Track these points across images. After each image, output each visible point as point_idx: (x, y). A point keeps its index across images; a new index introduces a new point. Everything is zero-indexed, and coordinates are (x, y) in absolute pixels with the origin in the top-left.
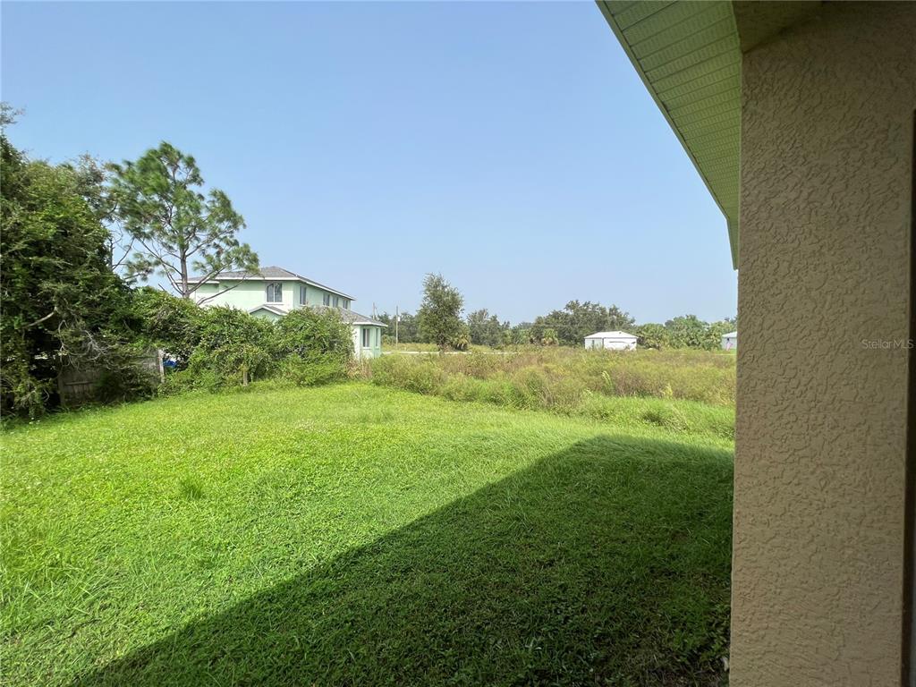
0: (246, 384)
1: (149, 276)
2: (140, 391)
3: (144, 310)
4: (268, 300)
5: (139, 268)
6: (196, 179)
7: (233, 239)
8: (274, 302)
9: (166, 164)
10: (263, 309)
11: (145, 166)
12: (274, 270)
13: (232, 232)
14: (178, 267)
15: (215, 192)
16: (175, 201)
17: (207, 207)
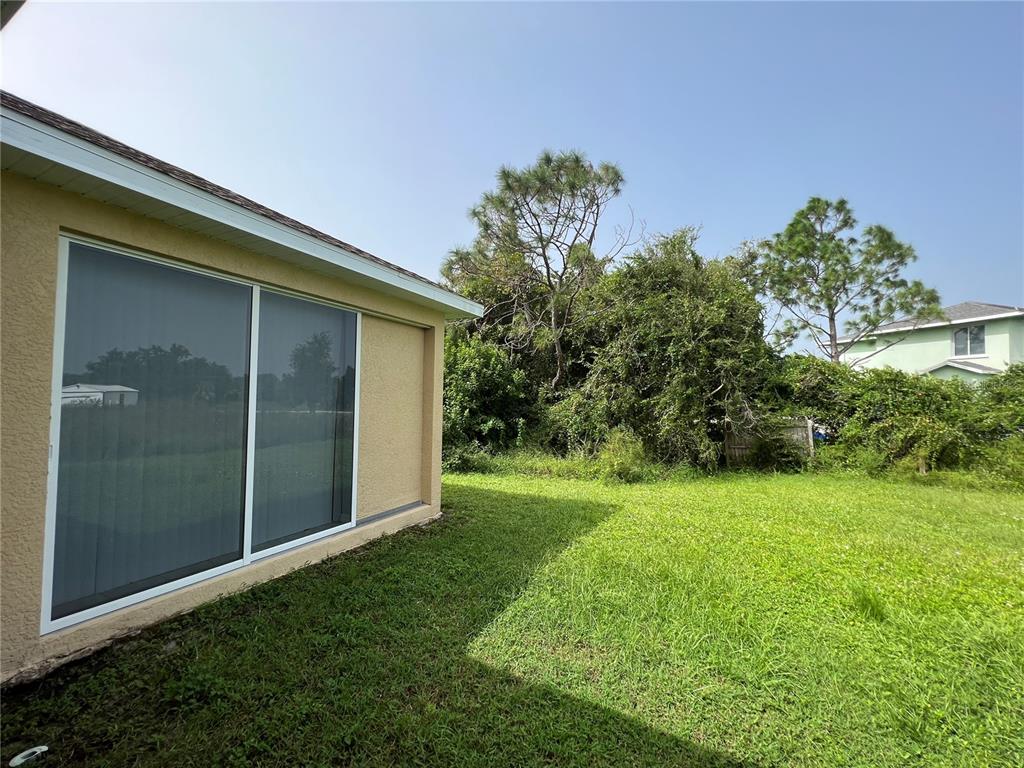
0: (923, 472)
1: (795, 341)
2: (790, 462)
3: (795, 379)
4: (958, 352)
5: (786, 335)
6: (847, 223)
7: (898, 279)
8: (969, 356)
9: (813, 220)
10: (947, 367)
11: (792, 232)
12: (968, 308)
13: (896, 270)
14: (827, 327)
15: (871, 229)
16: (822, 257)
17: (860, 250)
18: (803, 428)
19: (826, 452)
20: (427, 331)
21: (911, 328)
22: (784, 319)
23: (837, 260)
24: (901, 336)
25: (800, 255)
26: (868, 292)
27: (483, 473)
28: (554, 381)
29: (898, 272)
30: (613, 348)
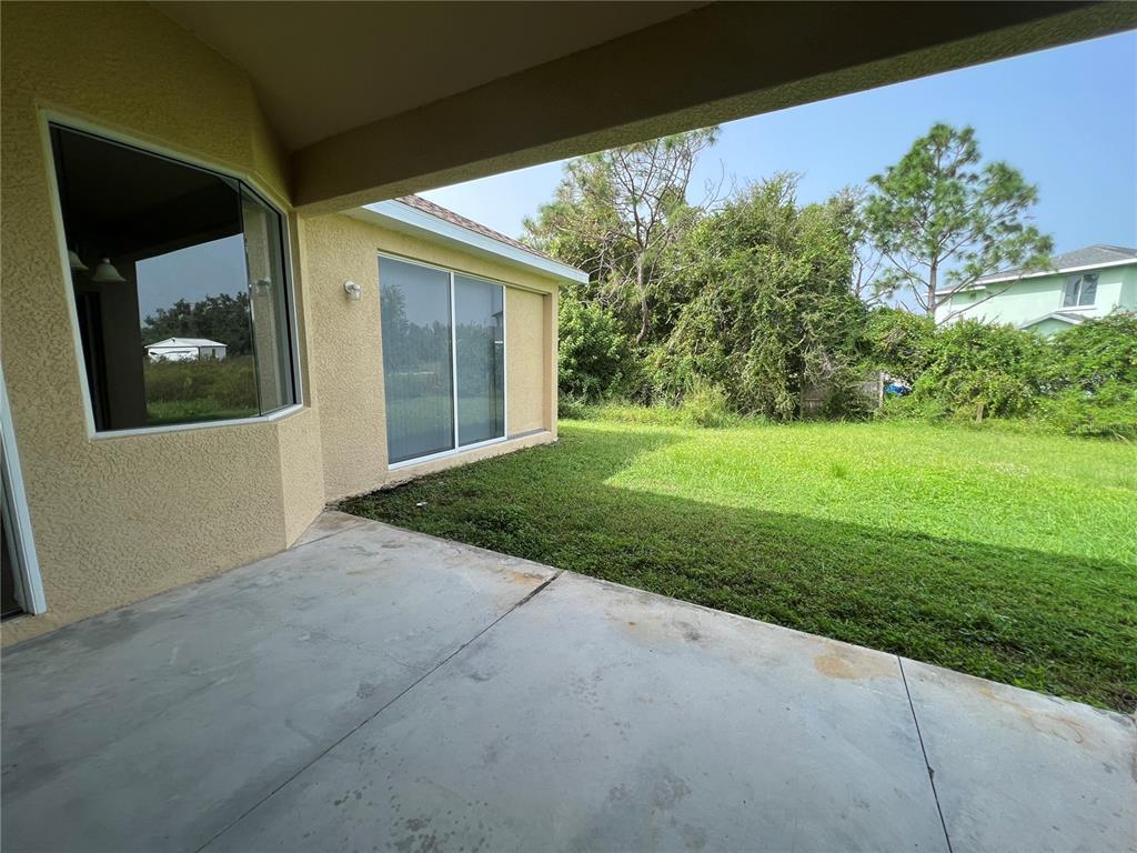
0: (980, 419)
1: (896, 292)
2: (858, 412)
3: (876, 334)
4: (1066, 304)
5: (886, 285)
6: (971, 156)
7: (1014, 223)
8: (1077, 307)
9: (932, 152)
10: (1051, 319)
11: (907, 166)
12: (1088, 254)
13: (1015, 212)
14: (927, 277)
15: (992, 166)
16: (934, 199)
17: (975, 191)
18: (876, 381)
19: (896, 402)
20: (546, 296)
21: (1016, 277)
22: (883, 268)
23: (951, 202)
24: (1005, 287)
25: (910, 194)
26: (980, 237)
27: (576, 419)
28: (639, 336)
29: (1017, 216)
30: (697, 304)
